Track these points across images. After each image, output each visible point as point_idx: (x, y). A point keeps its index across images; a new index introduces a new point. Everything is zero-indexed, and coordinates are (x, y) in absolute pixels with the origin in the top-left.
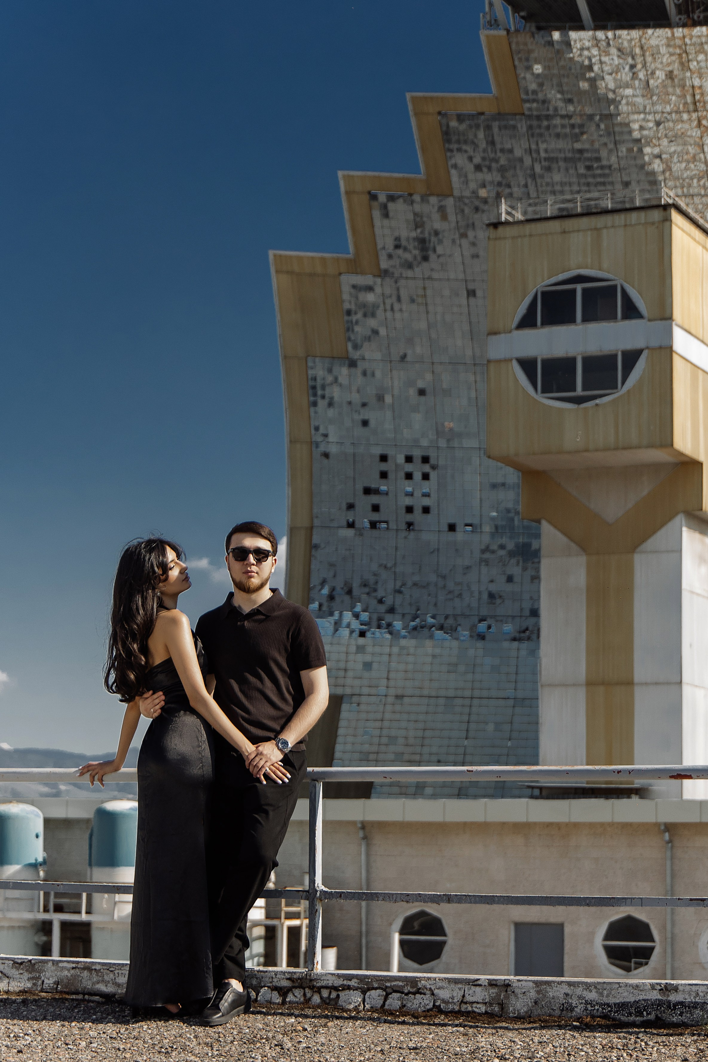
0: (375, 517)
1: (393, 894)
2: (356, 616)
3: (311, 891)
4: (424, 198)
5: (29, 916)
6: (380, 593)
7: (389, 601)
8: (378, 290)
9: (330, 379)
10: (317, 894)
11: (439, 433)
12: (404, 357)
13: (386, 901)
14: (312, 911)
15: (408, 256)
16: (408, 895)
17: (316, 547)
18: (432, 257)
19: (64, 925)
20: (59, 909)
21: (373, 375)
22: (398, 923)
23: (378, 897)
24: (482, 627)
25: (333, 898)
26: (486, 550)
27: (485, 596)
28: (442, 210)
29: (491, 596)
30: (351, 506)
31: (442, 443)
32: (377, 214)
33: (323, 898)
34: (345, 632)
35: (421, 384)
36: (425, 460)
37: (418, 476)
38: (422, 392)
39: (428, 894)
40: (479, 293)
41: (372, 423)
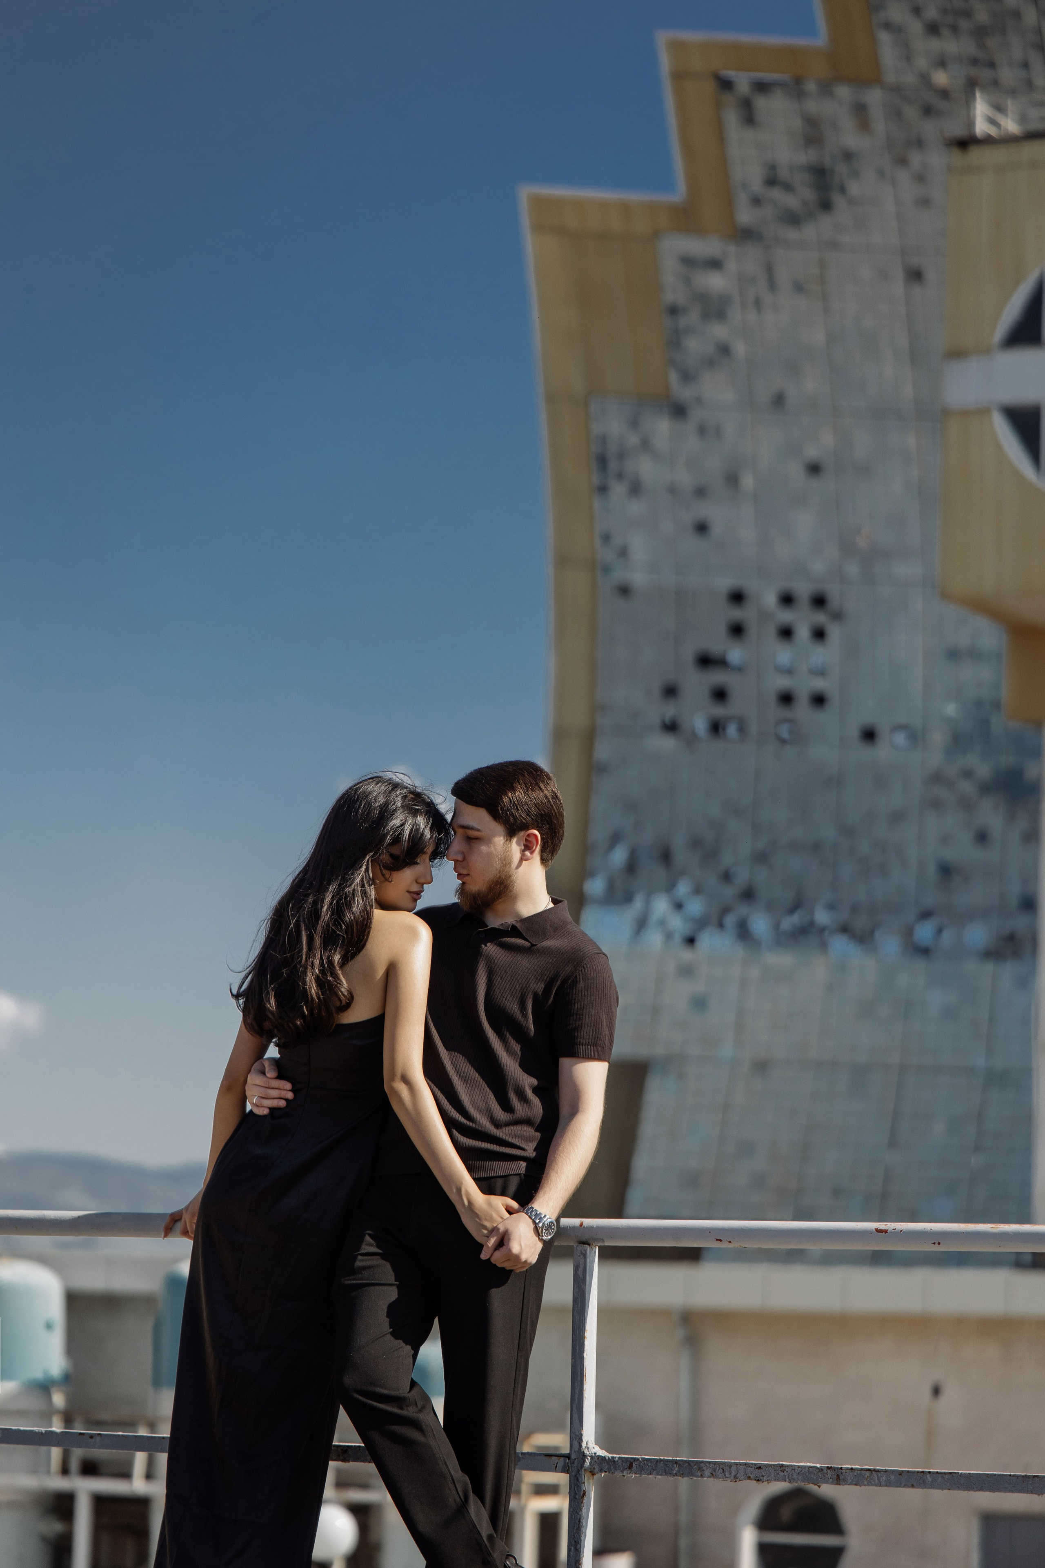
0: (719, 711)
1: (730, 1465)
2: (679, 906)
3: (573, 1456)
4: (826, 88)
5: (30, 1482)
6: (726, 860)
7: (742, 876)
8: (732, 266)
9: (633, 440)
10: (584, 1461)
11: (848, 549)
12: (779, 400)
13: (717, 1477)
14: (576, 1494)
15: (792, 202)
16: (759, 1467)
17: (601, 769)
18: (838, 201)
19: (101, 1502)
20: (90, 1469)
21: (718, 432)
22: (753, 1507)
23: (702, 1470)
24: (925, 932)
25: (616, 1469)
26: (937, 778)
27: (932, 871)
28: (860, 111)
29: (946, 871)
30: (670, 691)
31: (853, 569)
32: (732, 117)
33: (597, 1469)
34: (654, 939)
35: (812, 452)
36: (819, 601)
37: (803, 633)
38: (814, 469)
39: (799, 1467)
40: (931, 275)
41: (717, 530)
